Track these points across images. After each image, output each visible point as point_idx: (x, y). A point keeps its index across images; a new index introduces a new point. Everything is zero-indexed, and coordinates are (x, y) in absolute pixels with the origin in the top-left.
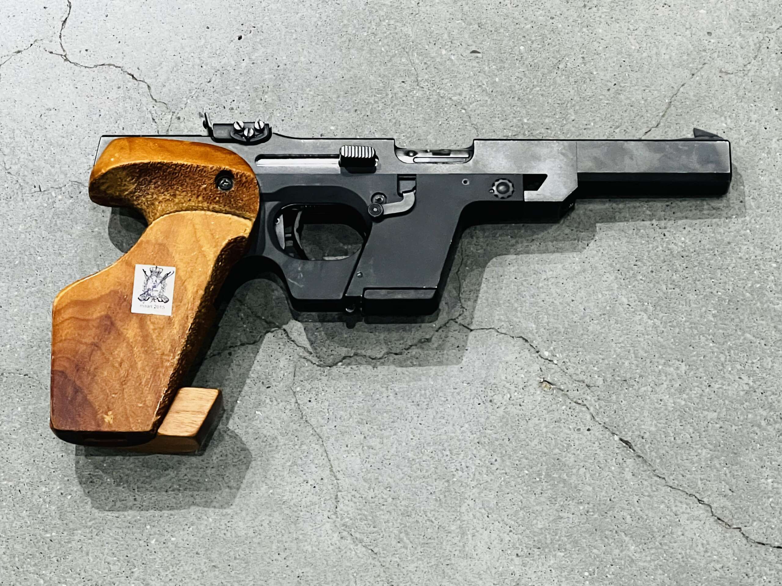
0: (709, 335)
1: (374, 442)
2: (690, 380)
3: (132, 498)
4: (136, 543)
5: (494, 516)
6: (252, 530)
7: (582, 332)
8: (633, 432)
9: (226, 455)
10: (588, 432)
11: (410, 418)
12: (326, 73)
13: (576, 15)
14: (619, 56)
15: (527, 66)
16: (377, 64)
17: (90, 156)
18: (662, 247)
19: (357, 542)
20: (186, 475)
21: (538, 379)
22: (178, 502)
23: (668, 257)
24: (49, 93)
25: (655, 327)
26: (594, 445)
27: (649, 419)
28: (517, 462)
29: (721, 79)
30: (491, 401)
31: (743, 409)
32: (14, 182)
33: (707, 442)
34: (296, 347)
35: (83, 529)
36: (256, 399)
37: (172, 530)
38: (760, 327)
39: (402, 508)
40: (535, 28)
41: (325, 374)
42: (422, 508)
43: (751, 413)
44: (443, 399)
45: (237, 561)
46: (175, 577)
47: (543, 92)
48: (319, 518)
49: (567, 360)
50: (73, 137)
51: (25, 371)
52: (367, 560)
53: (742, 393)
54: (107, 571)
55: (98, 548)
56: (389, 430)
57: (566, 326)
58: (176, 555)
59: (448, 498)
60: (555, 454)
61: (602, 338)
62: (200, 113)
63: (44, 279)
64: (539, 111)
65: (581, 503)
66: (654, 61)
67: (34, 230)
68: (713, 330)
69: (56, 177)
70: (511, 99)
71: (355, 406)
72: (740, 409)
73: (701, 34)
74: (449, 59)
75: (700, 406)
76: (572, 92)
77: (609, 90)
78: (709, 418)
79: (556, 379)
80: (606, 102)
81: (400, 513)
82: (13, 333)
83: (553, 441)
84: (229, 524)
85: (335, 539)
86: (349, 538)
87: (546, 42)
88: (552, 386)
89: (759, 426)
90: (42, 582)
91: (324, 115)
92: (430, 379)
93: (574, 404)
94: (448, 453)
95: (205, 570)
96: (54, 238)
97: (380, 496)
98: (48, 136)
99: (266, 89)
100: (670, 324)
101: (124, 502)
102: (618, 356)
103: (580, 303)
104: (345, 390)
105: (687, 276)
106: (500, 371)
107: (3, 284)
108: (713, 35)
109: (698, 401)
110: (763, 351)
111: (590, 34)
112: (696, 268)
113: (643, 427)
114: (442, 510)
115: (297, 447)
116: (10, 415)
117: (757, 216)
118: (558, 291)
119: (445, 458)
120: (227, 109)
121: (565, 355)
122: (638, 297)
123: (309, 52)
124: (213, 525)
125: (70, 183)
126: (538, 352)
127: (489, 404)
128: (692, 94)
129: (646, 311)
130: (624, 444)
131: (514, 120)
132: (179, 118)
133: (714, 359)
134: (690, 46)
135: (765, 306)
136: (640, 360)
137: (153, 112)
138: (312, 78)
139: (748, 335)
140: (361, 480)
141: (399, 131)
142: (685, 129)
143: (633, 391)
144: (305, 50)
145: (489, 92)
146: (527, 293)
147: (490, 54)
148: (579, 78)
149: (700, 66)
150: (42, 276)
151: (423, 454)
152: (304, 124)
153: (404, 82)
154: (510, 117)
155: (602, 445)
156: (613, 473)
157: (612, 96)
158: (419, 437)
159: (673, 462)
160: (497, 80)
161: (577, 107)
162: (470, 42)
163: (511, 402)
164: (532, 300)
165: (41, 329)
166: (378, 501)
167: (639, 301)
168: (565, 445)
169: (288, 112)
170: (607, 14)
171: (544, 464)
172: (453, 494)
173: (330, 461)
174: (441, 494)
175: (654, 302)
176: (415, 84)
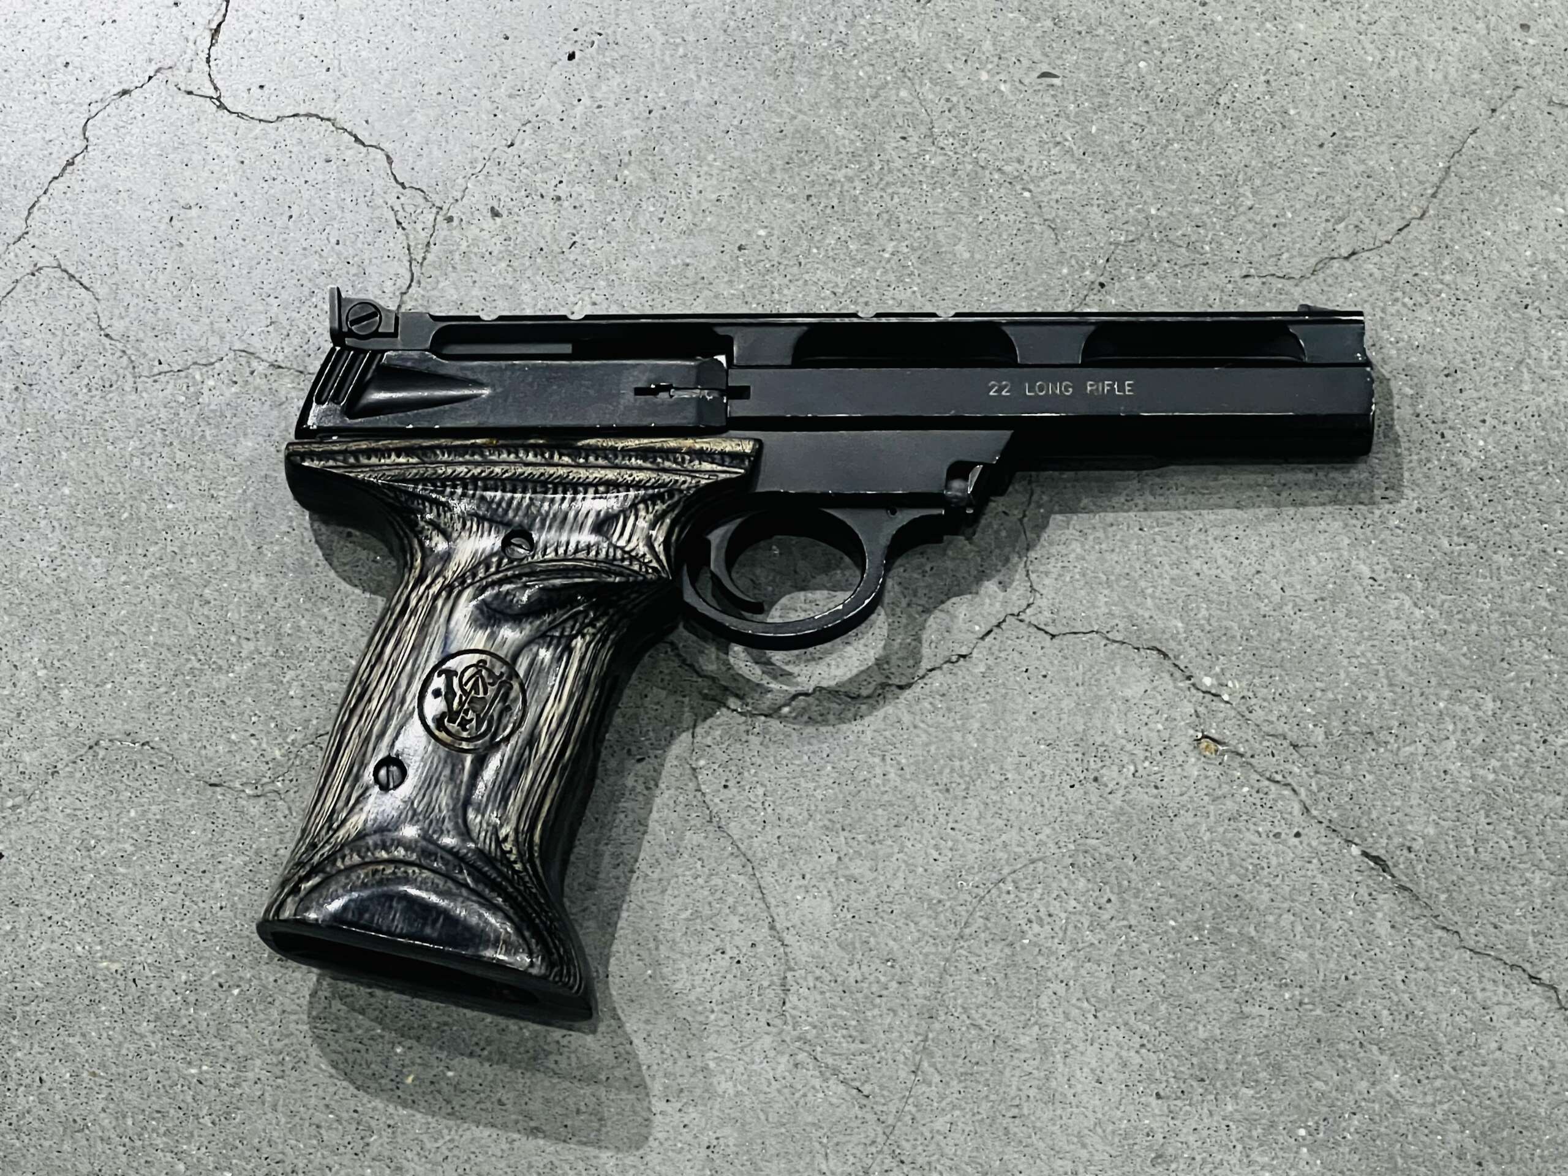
0: (1541, 637)
1: (858, 868)
2: (1505, 730)
4: (373, 1084)
5: (1108, 1015)
6: (612, 1050)
7: (1278, 635)
8: (1389, 837)
10: (1296, 841)
11: (931, 818)
12: (745, 122)
14: (1341, 78)
15: (1154, 101)
16: (851, 102)
17: (271, 300)
18: (1439, 460)
19: (828, 1074)
21: (1191, 732)
23: (1452, 481)
24: (186, 174)
25: (1429, 623)
26: (1310, 867)
27: (1422, 812)
28: (1153, 904)
29: (1552, 118)
30: (1096, 779)
32: (119, 354)
33: (1544, 857)
34: (695, 678)
35: (264, 1056)
36: (615, 784)
37: (448, 1055)
39: (919, 1002)
40: (1168, 24)
41: (756, 730)
42: (959, 1001)
44: (998, 777)
45: (582, 1117)
46: (456, 1152)
47: (1187, 154)
48: (748, 1025)
49: (1251, 694)
50: (236, 262)
51: (143, 736)
52: (848, 1108)
54: (315, 1142)
55: (298, 1096)
56: (889, 842)
58: (457, 1108)
59: (1014, 980)
60: (1231, 886)
61: (1319, 646)
62: (492, 209)
63: (181, 548)
64: (1178, 191)
65: (1286, 985)
66: (1413, 85)
67: (159, 449)
68: (1549, 628)
69: (202, 343)
71: (819, 794)
73: (1508, 28)
74: (996, 90)
75: (1528, 782)
76: (1247, 150)
77: (1321, 146)
78: (1546, 807)
79: (1228, 733)
80: (1316, 169)
81: (914, 1013)
82: (118, 659)
83: (1226, 858)
84: (564, 1041)
85: (781, 1068)
86: (812, 1065)
87: (1191, 52)
88: (1221, 748)
90: (181, 1167)
91: (744, 207)
92: (970, 738)
93: (1267, 783)
94: (1011, 888)
95: (516, 1136)
96: (199, 466)
97: (872, 978)
98: (186, 260)
99: (626, 159)
100: (1460, 616)
101: (348, 1000)
102: (1354, 683)
103: (1274, 578)
104: (798, 762)
105: (1491, 517)
106: (1112, 720)
107: (98, 561)
108: (1533, 30)
109: (1522, 772)
111: (1280, 35)
112: (1511, 502)
113: (1410, 827)
114: (998, 1004)
115: (700, 881)
116: (115, 826)
118: (1229, 554)
119: (1004, 896)
120: (548, 200)
121: (1244, 683)
122: (1392, 564)
123: (711, 83)
124: (530, 1044)
125: (231, 355)
126: (1189, 678)
127: (1092, 787)
128: (1491, 149)
129: (1408, 589)
130: (1372, 864)
131: (1131, 210)
132: (450, 220)
133: (1553, 686)
134: (1486, 53)
136: (1399, 690)
137: (397, 208)
138: (719, 134)
140: (833, 947)
141: (898, 236)
142: (1479, 221)
143: (1387, 754)
144: (704, 77)
145: (1078, 153)
146: (1165, 560)
147: (1078, 79)
148: (1260, 123)
149: (1506, 93)
150: (177, 543)
151: (960, 889)
152: (704, 226)
153: (904, 138)
154: (1122, 203)
155: (1327, 866)
156: (1350, 924)
157: (1329, 156)
158: (950, 855)
159: (1475, 899)
160: (1094, 129)
161: (1258, 182)
162: (1037, 55)
163: (1138, 781)
164: (1175, 572)
165: (176, 650)
166: (869, 988)
167: (1394, 572)
168: (1250, 867)
169: (671, 203)
171: (1208, 906)
172: (1023, 970)
173: (768, 908)
174: (999, 972)
175: (1425, 573)
176: (928, 141)
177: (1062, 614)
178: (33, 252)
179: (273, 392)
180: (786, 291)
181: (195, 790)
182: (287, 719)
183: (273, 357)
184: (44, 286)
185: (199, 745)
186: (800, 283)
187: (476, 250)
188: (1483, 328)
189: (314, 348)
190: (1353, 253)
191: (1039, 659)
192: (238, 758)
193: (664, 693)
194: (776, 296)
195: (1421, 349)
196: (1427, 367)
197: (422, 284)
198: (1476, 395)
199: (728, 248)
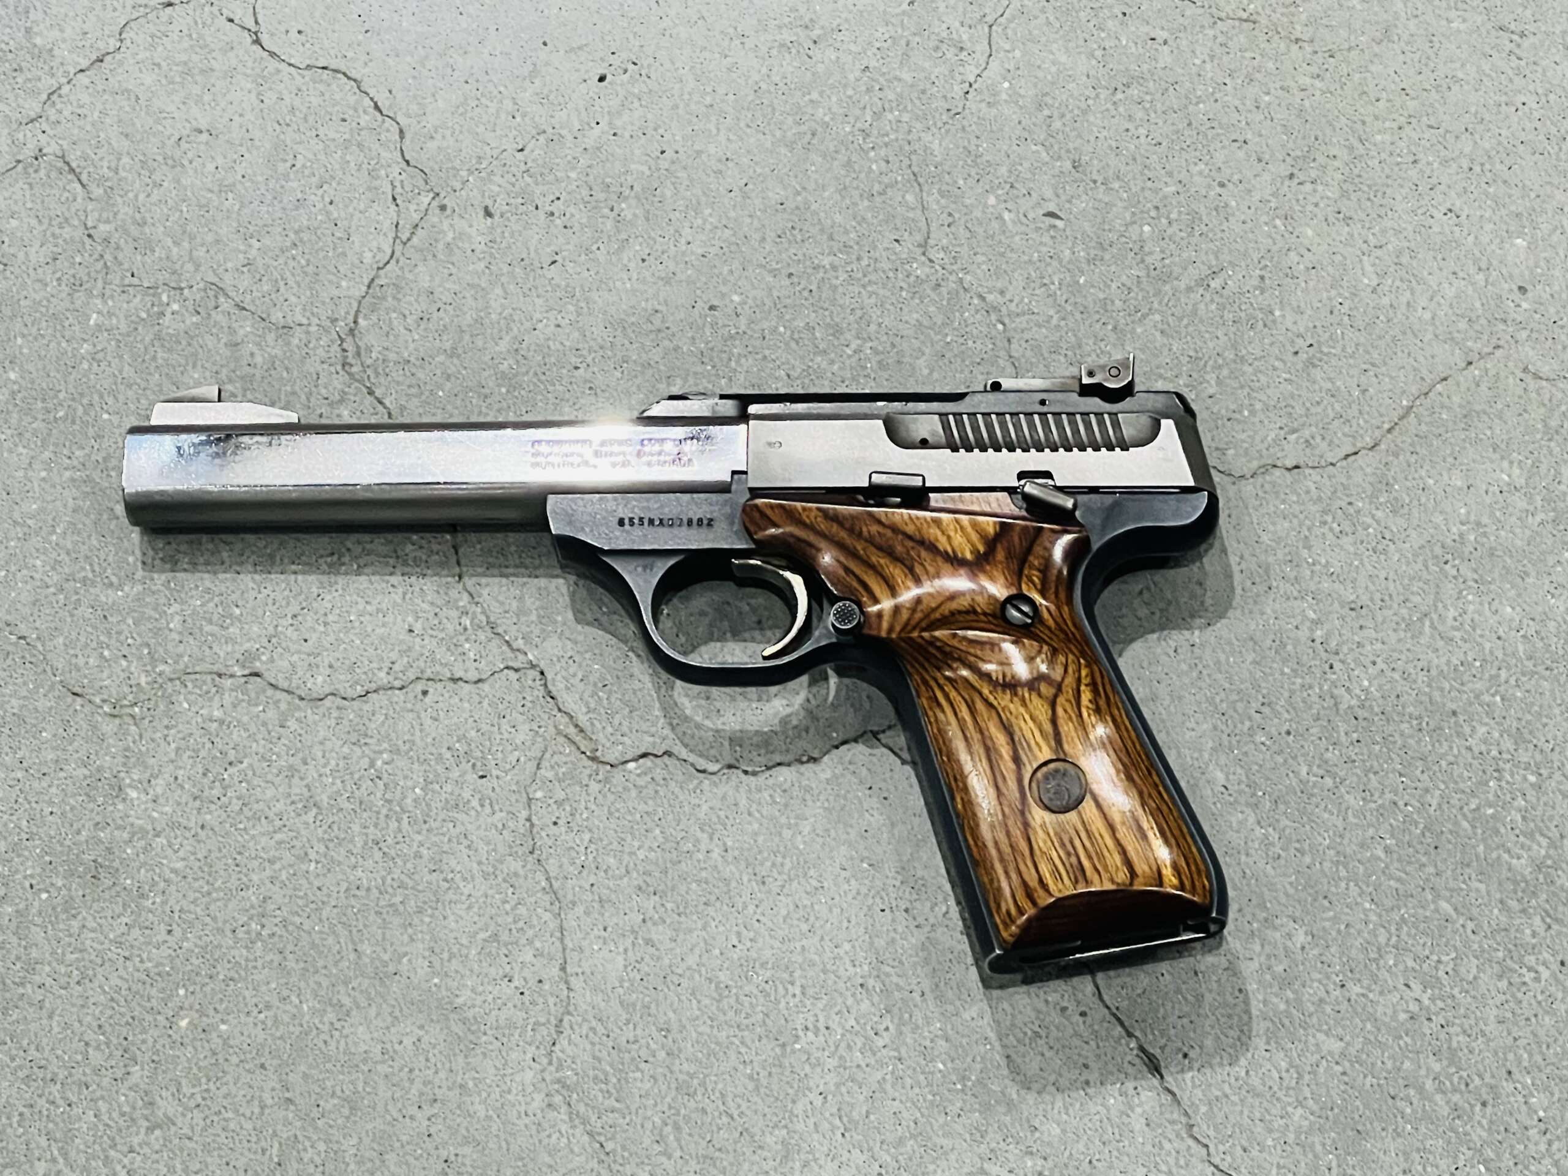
0: (1368, 886)
1: (659, 934)
2: (1308, 965)
3: (163, 928)
4: (149, 1018)
5: (855, 1136)
6: (379, 1048)
8: (1169, 1040)
9: (368, 889)
10: (1081, 1019)
11: (741, 905)
12: (750, 186)
13: (1268, 192)
14: (1333, 293)
15: (1148, 268)
16: (856, 194)
17: (254, 241)
18: (1321, 689)
19: (577, 1122)
22: (251, 957)
23: (1327, 712)
24: (207, 97)
25: (1266, 843)
26: (1086, 1047)
27: (1207, 1023)
28: (927, 1043)
29: (1523, 385)
30: (906, 910)
31: (1397, 1049)
32: (96, 256)
33: (1309, 1095)
34: (555, 712)
35: (54, 964)
36: (452, 794)
37: (226, 1009)
38: (1473, 894)
39: (681, 1077)
40: (1181, 198)
41: (600, 777)
42: (720, 1086)
43: (1411, 1060)
44: (814, 883)
45: (336, 1101)
46: (209, 1103)
47: (1165, 327)
48: (514, 1055)
50: (230, 196)
51: (23, 629)
52: (587, 1160)
53: (1403, 1016)
54: (79, 1057)
55: (75, 1010)
56: (695, 917)
58: (221, 1061)
59: (775, 1079)
62: (486, 209)
63: (105, 459)
65: (1031, 1153)
66: (1399, 316)
67: (110, 359)
68: (1378, 878)
69: (177, 267)
70: (1098, 326)
71: (641, 854)
72: (1392, 1047)
73: (1507, 286)
74: (999, 218)
76: (1223, 339)
77: (1296, 353)
78: (1325, 1049)
80: (1284, 375)
81: (673, 1086)
82: (18, 550)
84: (338, 1025)
85: (535, 1104)
86: (564, 1109)
87: (1197, 229)
89: (1421, 1090)
91: (726, 269)
92: (799, 838)
94: (798, 992)
95: (269, 1102)
96: (143, 384)
97: (643, 1042)
98: (184, 181)
99: (627, 192)
100: (1297, 845)
101: (147, 932)
104: (629, 818)
105: (1354, 757)
107: (25, 451)
108: (1530, 295)
109: (1312, 1009)
110: (1467, 944)
111: (1286, 235)
112: (1377, 747)
113: (1192, 1034)
114: (755, 1099)
115: (508, 907)
117: (1524, 674)
119: (789, 997)
120: (541, 213)
122: (1247, 777)
123: (728, 140)
124: (307, 1018)
125: (202, 285)
127: (900, 915)
128: (1456, 400)
129: (1255, 806)
130: (1146, 1060)
132: (443, 208)
133: (1366, 936)
134: (1478, 305)
135: (1494, 855)
137: (397, 184)
138: (722, 190)
139: (1444, 905)
140: (615, 1003)
141: (865, 335)
142: (1426, 467)
144: (722, 132)
145: (1061, 300)
147: (1081, 227)
148: (1243, 315)
149: (1486, 350)
150: (103, 454)
151: (749, 980)
152: (683, 277)
153: (897, 241)
155: (1102, 1050)
156: (1108, 1110)
157: (1300, 366)
159: (1231, 1118)
160: (1082, 280)
161: (1225, 372)
162: (1049, 193)
163: (947, 922)
165: (74, 555)
166: (638, 1051)
167: (1249, 786)
168: (1029, 1033)
169: (657, 246)
170: (1331, 202)
171: (978, 1059)
172: (787, 1073)
173: (564, 949)
174: (764, 1068)
175: (1276, 793)
176: (920, 251)
178: (41, 136)
179: (232, 331)
180: (743, 360)
181: (57, 693)
182: (161, 650)
183: (241, 298)
184: (42, 173)
185: (72, 652)
186: (760, 356)
187: (460, 244)
188: (1400, 572)
189: (282, 299)
190: (1297, 467)
191: (885, 780)
192: (105, 675)
193: (521, 718)
194: (733, 364)
195: (1334, 577)
196: (1335, 596)
197: (401, 264)
198: (1374, 635)
199: (700, 304)
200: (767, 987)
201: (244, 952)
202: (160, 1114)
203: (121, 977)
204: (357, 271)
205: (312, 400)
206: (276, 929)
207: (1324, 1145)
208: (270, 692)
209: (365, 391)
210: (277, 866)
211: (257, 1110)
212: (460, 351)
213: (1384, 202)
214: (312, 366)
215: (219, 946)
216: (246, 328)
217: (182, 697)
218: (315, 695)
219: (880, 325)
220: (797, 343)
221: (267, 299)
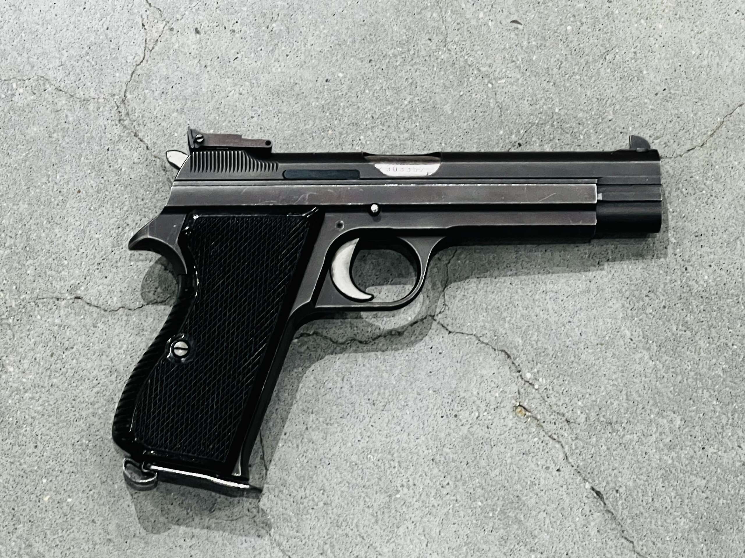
0: (714, 391)
1: (316, 436)
2: (683, 437)
3: (32, 445)
4: (26, 496)
5: (434, 546)
7: (573, 359)
8: (608, 483)
10: (557, 473)
11: (361, 417)
12: (345, 12)
14: (676, 60)
16: (405, 13)
17: (65, 51)
18: (681, 282)
19: (275, 545)
20: (98, 431)
21: (514, 401)
22: (84, 459)
23: (685, 295)
25: (655, 369)
26: (561, 489)
27: (628, 473)
28: (471, 491)
30: (456, 416)
31: (736, 482)
33: (688, 511)
37: (71, 489)
40: (588, 9)
42: (355, 521)
44: (403, 403)
45: (136, 539)
46: (64, 543)
47: (582, 82)
50: (49, 27)
53: (738, 464)
56: (336, 425)
57: (557, 349)
58: (69, 519)
59: (387, 515)
60: (516, 490)
61: (594, 370)
62: (196, 29)
64: (573, 102)
65: (534, 551)
66: (713, 72)
68: (720, 387)
69: (21, 68)
70: (545, 83)
72: (733, 482)
74: (486, 25)
75: (689, 468)
76: (615, 88)
77: (656, 94)
78: (696, 485)
79: (533, 406)
80: (650, 107)
81: (329, 521)
83: (517, 474)
86: (267, 537)
87: (597, 27)
88: (527, 413)
91: (334, 58)
92: (393, 377)
93: (548, 438)
94: (397, 465)
95: (98, 541)
97: (310, 498)
98: (22, 20)
99: (275, 18)
100: (673, 370)
101: (23, 447)
102: (607, 394)
103: (578, 327)
105: (702, 319)
106: (473, 384)
109: (687, 462)
111: (647, 28)
112: (715, 313)
113: (620, 479)
114: (376, 527)
118: (556, 308)
119: (391, 469)
120: (228, 30)
121: (548, 381)
122: (643, 333)
124: (117, 492)
125: (36, 77)
126: (519, 371)
127: (452, 419)
129: (649, 349)
130: (595, 495)
131: (545, 107)
132: (172, 29)
133: (715, 419)
136: (631, 403)
137: (145, 16)
138: (329, 15)
140: (293, 476)
141: (415, 93)
142: (732, 155)
143: (617, 437)
145: (523, 69)
146: (520, 303)
147: (532, 28)
151: (369, 460)
152: (310, 64)
153: (430, 40)
154: (541, 103)
155: (569, 491)
156: (576, 525)
157: (659, 101)
158: (367, 439)
159: (645, 525)
160: (534, 58)
161: (618, 107)
162: (513, 10)
163: (478, 422)
164: (525, 312)
166: (308, 503)
167: (643, 338)
168: (529, 482)
169: (294, 47)
170: (672, 9)
171: (501, 499)
172: (393, 511)
173: (263, 447)
174: (380, 510)
175: (660, 342)
176: (442, 44)
177: (457, 321)
179: (54, 103)
182: (23, 286)
183: (58, 84)
186: (356, 107)
187: (183, 50)
188: (721, 215)
189: (82, 84)
191: (440, 343)
194: (341, 112)
195: (685, 219)
196: (686, 229)
197: (149, 62)
198: (709, 250)
199: (320, 79)
200: (379, 463)
201: (80, 456)
202: (35, 551)
203: (9, 474)
204: (125, 68)
205: (103, 141)
206: (97, 442)
207: (698, 539)
208: (87, 307)
209: (133, 134)
210: (96, 406)
211: (91, 546)
212: (185, 110)
213: (702, 7)
214: (101, 121)
215: (64, 454)
216: (62, 101)
217: (36, 312)
218: (112, 308)
219: (422, 87)
220: (377, 99)
221: (74, 84)
